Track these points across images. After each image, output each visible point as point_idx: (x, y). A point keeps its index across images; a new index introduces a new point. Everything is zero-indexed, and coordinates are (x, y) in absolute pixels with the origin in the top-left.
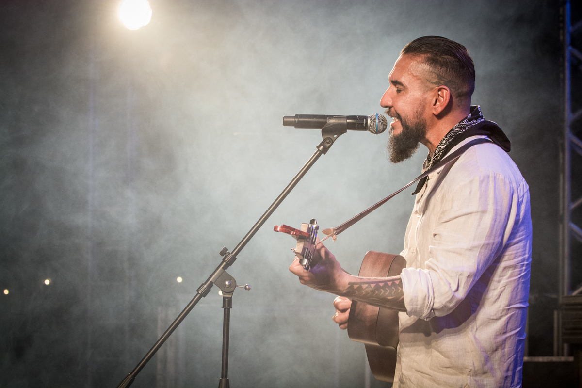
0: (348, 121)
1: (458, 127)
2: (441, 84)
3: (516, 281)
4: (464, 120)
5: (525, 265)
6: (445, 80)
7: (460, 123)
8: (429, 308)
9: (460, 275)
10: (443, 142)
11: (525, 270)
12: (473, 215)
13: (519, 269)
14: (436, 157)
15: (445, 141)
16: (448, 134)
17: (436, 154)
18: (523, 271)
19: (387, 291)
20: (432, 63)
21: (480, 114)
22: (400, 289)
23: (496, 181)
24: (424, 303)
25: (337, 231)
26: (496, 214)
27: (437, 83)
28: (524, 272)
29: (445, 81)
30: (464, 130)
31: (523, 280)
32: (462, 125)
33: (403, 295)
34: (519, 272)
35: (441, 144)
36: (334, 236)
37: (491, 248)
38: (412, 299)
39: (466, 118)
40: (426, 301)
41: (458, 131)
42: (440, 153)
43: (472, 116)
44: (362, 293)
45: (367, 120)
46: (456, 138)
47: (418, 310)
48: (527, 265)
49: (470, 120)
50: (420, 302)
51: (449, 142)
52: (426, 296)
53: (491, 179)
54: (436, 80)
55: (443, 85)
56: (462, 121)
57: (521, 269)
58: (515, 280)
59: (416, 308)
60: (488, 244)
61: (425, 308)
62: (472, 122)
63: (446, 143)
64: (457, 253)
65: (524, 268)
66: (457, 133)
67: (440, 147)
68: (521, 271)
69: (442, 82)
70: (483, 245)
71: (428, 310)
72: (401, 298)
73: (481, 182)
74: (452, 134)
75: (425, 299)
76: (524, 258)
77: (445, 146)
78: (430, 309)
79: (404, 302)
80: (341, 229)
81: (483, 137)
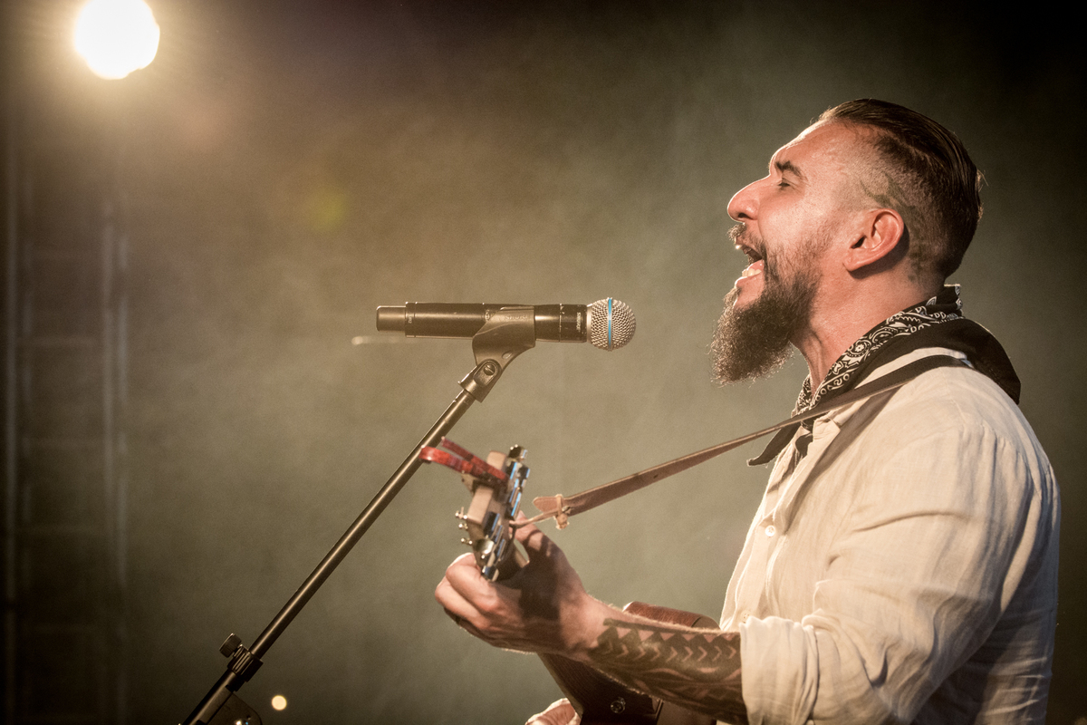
0: (538, 318)
1: (901, 320)
2: (890, 204)
3: (1012, 717)
4: (917, 306)
5: (1038, 682)
6: (904, 200)
7: (906, 311)
8: (803, 709)
9: (892, 646)
10: (857, 349)
11: (1038, 694)
12: (936, 517)
13: (1022, 690)
14: (832, 384)
15: (862, 347)
16: (872, 331)
17: (833, 376)
18: (1032, 694)
19: (702, 653)
20: (891, 151)
21: (958, 302)
22: (734, 651)
23: (998, 453)
24: (791, 695)
25: (572, 505)
26: (989, 533)
27: (883, 200)
28: (1034, 698)
29: (901, 202)
30: (913, 330)
31: (1030, 719)
32: (912, 316)
33: (738, 665)
34: (1021, 697)
35: (852, 352)
36: (562, 516)
37: (967, 611)
38: (760, 679)
39: (923, 304)
40: (798, 691)
41: (900, 330)
42: (845, 375)
43: (938, 301)
44: (639, 653)
45: (584, 316)
46: (890, 345)
47: (775, 711)
48: (1042, 682)
49: (931, 310)
50: (781, 689)
51: (871, 352)
52: (796, 675)
53: (987, 447)
54: (884, 192)
55: (893, 208)
56: (912, 308)
57: (1027, 690)
58: (1009, 713)
59: (771, 705)
60: (963, 601)
61: (794, 708)
62: (937, 315)
63: (864, 351)
64: (889, 597)
65: (1035, 688)
66: (894, 333)
67: (846, 358)
68: (1026, 696)
69: (894, 201)
70: (952, 599)
71: (801, 716)
72: (734, 675)
73: (963, 447)
74: (882, 333)
75: (794, 683)
76: (1040, 664)
77: (860, 359)
78: (806, 714)
79: (739, 686)
80: (581, 503)
81: (958, 355)
